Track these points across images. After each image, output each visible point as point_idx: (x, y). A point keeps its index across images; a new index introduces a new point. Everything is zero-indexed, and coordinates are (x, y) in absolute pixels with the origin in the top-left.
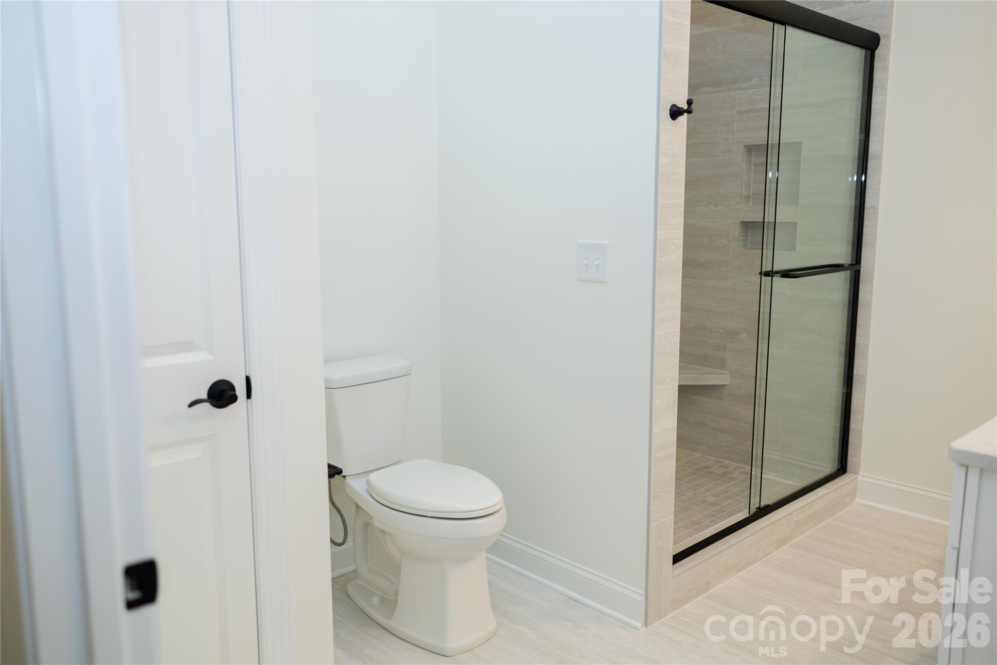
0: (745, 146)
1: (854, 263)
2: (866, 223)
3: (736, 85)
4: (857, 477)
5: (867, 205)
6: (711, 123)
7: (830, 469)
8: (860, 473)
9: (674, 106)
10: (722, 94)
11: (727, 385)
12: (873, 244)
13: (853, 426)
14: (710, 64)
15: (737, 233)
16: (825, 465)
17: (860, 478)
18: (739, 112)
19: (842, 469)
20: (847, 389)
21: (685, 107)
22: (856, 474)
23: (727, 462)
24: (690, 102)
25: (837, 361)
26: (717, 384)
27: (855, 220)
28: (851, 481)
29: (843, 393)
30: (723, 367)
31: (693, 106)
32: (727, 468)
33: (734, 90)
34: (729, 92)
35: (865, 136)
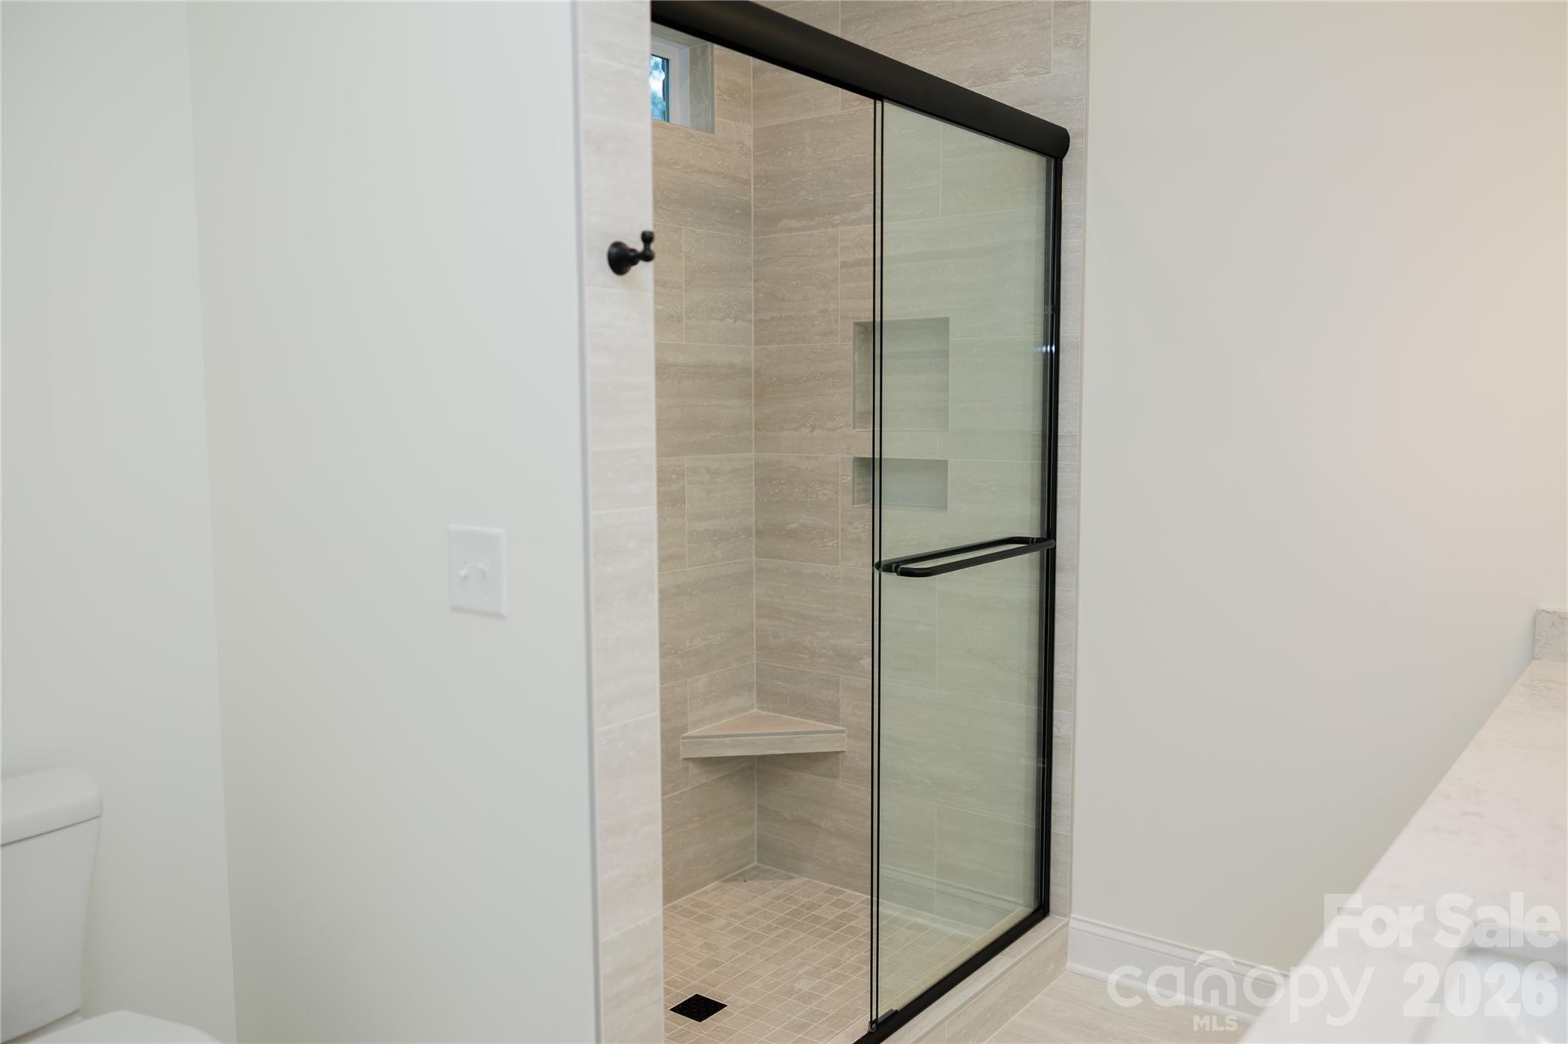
0: (856, 324)
1: (1045, 537)
2: (1062, 463)
3: (836, 217)
4: (1068, 922)
5: (1061, 432)
6: (800, 282)
7: (1020, 909)
8: (1072, 915)
9: (617, 245)
10: (816, 232)
11: (843, 752)
12: (1076, 502)
13: (1056, 829)
14: (793, 180)
15: (850, 478)
16: (1013, 900)
17: (1073, 923)
18: (844, 265)
19: (1041, 909)
20: (1044, 763)
21: (639, 247)
22: (1065, 916)
23: (849, 891)
24: (647, 238)
25: (1026, 710)
26: (826, 750)
27: (1043, 459)
28: (1056, 932)
29: (1038, 768)
30: (835, 720)
31: (653, 246)
32: (847, 905)
33: (834, 226)
34: (826, 227)
35: (1053, 309)
